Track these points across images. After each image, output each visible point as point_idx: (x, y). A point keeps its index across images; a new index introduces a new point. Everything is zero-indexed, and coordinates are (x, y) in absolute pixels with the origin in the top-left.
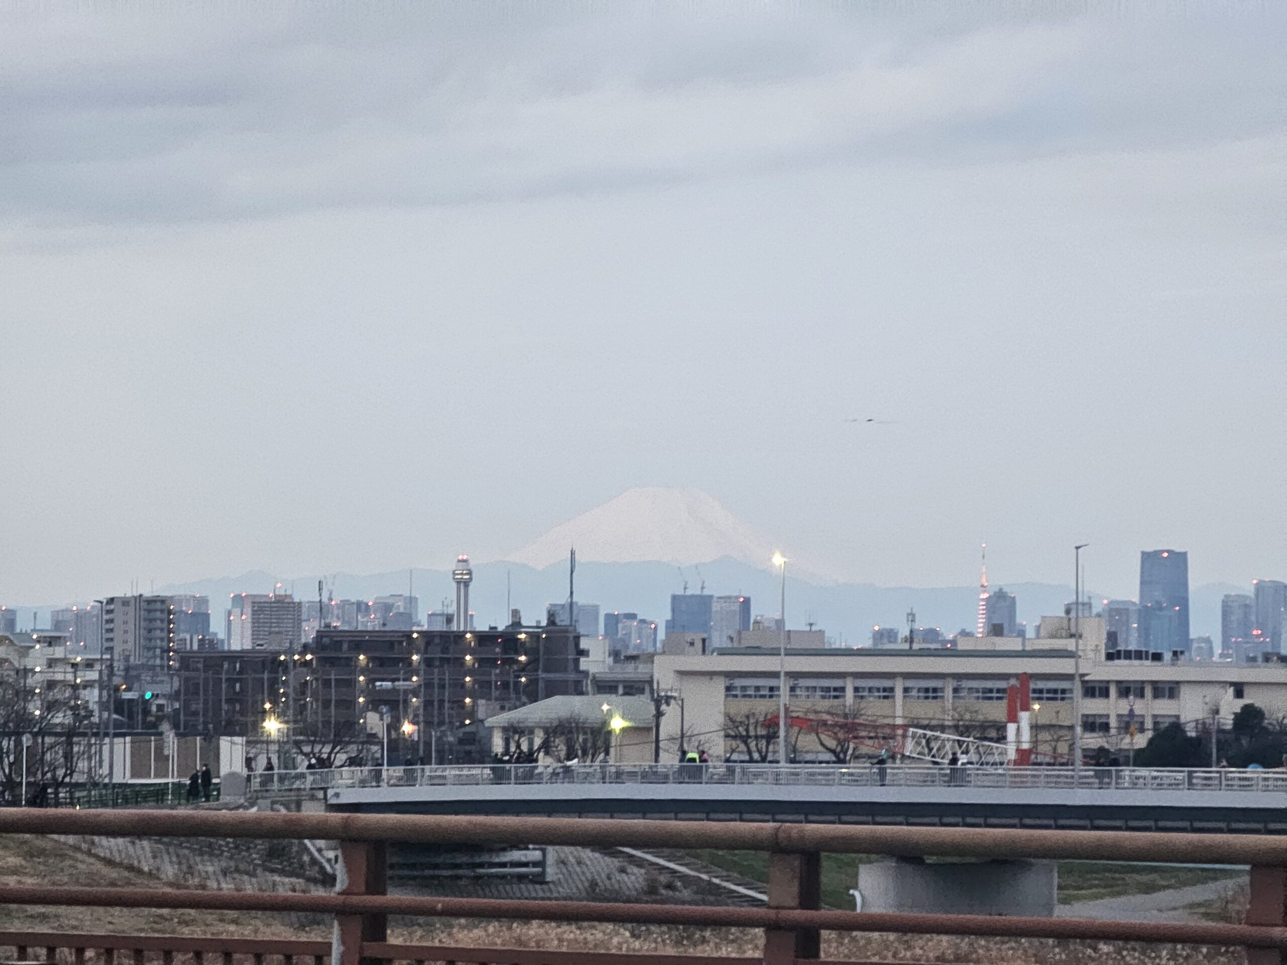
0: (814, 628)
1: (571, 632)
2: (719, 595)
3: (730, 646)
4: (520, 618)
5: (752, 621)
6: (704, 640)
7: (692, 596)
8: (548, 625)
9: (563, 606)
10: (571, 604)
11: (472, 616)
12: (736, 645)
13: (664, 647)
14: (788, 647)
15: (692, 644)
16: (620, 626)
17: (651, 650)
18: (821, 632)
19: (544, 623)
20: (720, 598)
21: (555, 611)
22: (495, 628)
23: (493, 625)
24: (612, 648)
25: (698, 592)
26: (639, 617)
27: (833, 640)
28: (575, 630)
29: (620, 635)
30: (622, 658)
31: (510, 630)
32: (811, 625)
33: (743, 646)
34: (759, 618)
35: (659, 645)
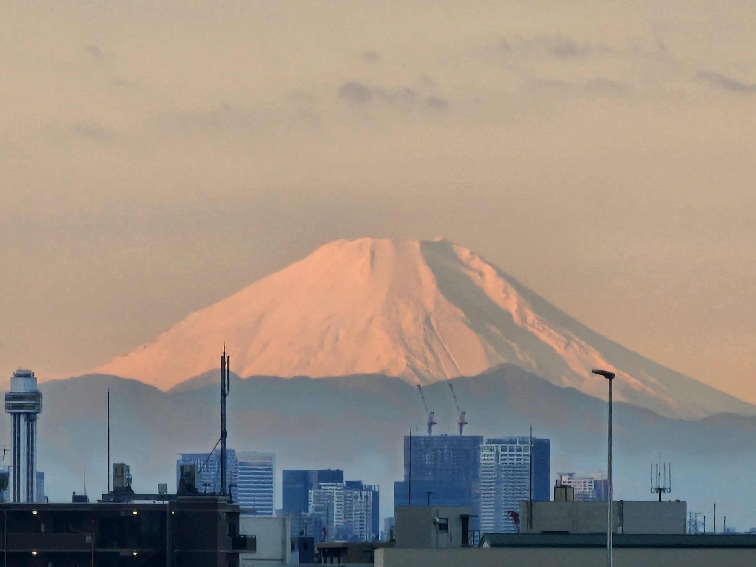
0: (665, 497)
1: (224, 506)
2: (492, 437)
3: (512, 530)
4: (130, 480)
5: (553, 484)
6: (465, 519)
7: (444, 439)
8: (180, 492)
9: (207, 458)
10: (223, 455)
11: (41, 476)
12: (523, 528)
13: (391, 533)
14: (620, 531)
15: (443, 527)
16: (312, 493)
17: (368, 537)
18: (680, 505)
19: (173, 489)
20: (495, 441)
21: (192, 467)
22: (84, 498)
23: (80, 492)
24: (297, 535)
25: (454, 432)
26: (347, 478)
27: (700, 519)
28: (231, 501)
29: (311, 510)
30: (316, 551)
31: (111, 502)
32: (660, 491)
33: (537, 529)
34: (565, 479)
35: (382, 528)
